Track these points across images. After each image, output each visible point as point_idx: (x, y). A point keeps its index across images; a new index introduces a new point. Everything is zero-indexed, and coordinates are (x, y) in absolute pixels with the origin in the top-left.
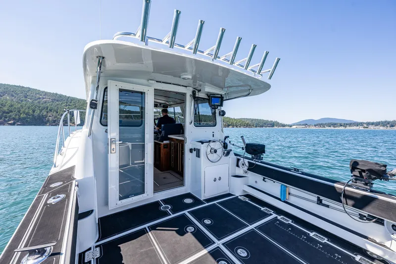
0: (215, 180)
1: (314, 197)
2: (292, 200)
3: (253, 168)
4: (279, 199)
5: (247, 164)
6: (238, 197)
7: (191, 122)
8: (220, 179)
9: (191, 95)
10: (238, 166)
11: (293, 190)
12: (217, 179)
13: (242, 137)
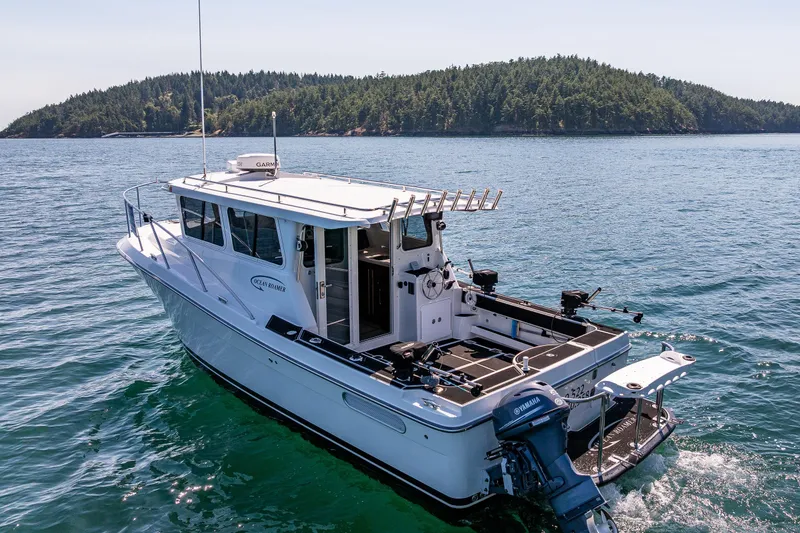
0: (434, 322)
1: (539, 330)
2: (524, 335)
3: (482, 303)
4: (509, 337)
5: (475, 299)
6: (463, 341)
7: (400, 246)
8: (440, 320)
10: (463, 300)
11: (524, 325)
12: (437, 321)
13: (469, 261)
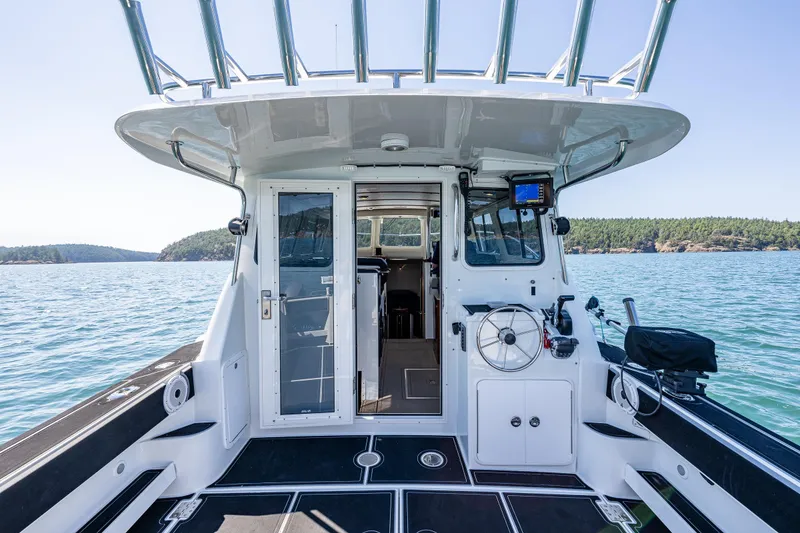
0: (515, 423)
5: (635, 399)
6: (597, 498)
7: (456, 255)
8: (535, 422)
9: (455, 186)
10: (609, 394)
12: (526, 420)
13: (628, 301)
